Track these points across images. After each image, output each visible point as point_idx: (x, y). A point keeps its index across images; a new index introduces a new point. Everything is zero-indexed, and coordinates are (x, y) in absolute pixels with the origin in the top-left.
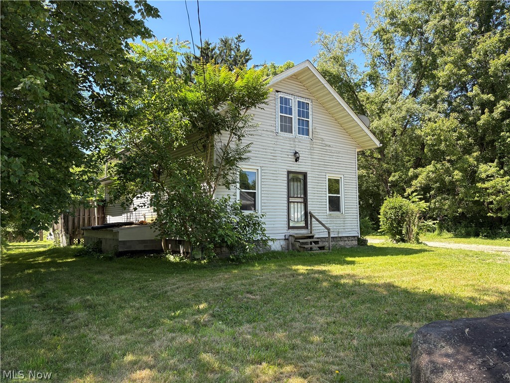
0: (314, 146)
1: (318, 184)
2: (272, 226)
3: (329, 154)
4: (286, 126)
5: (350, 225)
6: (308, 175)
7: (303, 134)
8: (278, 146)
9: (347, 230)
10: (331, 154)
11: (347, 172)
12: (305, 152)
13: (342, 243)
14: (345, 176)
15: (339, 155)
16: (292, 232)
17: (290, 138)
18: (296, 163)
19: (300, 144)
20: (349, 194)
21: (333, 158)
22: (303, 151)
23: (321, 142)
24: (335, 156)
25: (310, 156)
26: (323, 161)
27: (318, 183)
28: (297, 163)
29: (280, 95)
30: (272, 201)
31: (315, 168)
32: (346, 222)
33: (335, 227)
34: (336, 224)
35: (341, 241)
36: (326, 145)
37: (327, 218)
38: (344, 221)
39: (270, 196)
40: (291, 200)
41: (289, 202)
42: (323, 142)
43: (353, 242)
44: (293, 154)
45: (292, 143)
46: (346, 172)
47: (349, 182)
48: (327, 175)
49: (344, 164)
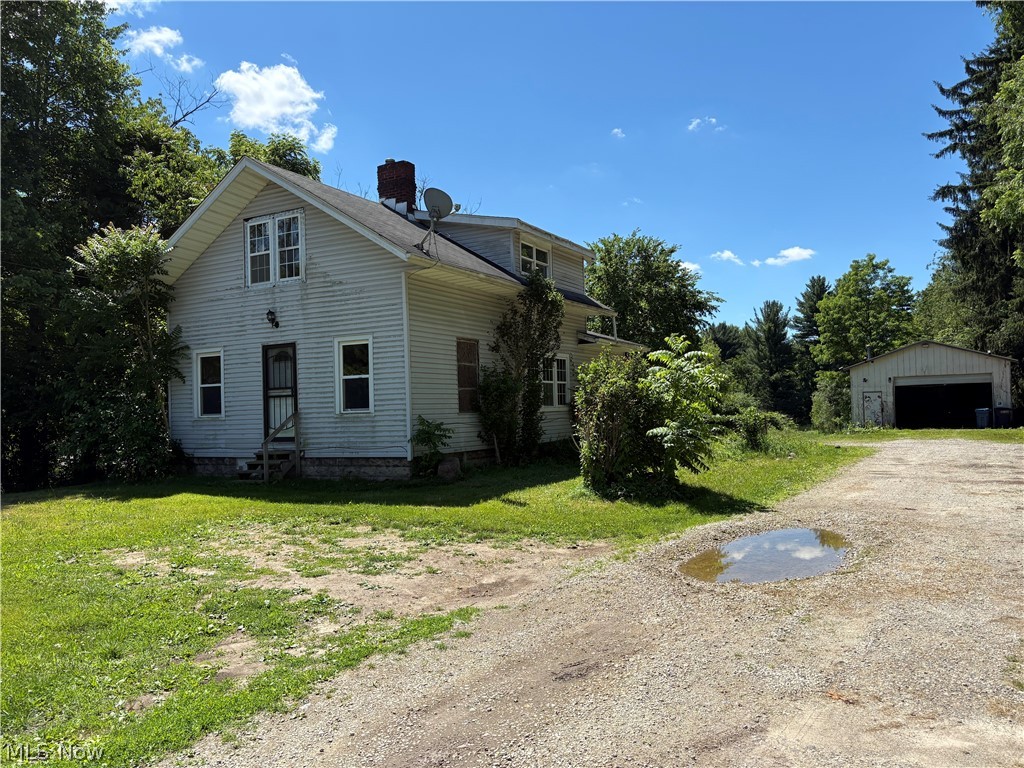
0: (308, 292)
1: (316, 361)
2: (241, 437)
3: (339, 298)
4: (260, 272)
5: (388, 434)
6: (298, 347)
7: (291, 275)
8: (247, 309)
9: (379, 445)
10: (343, 298)
11: (381, 327)
12: (292, 306)
13: (370, 471)
14: (375, 335)
15: (362, 295)
16: (272, 447)
17: (265, 290)
18: (276, 330)
19: (282, 295)
20: (386, 371)
21: (347, 304)
22: (287, 307)
23: (322, 280)
24: (353, 299)
25: (301, 312)
26: (327, 314)
27: (318, 358)
28: (279, 329)
29: (249, 224)
30: (240, 398)
31: (310, 331)
32: (377, 429)
33: (352, 439)
34: (356, 432)
35: (371, 466)
36: (334, 283)
37: (336, 423)
38: (374, 427)
39: (236, 390)
40: (272, 393)
41: (267, 399)
42: (327, 279)
43: (397, 469)
45: (269, 296)
46: (378, 327)
47: (385, 347)
48: (336, 341)
49: (372, 312)
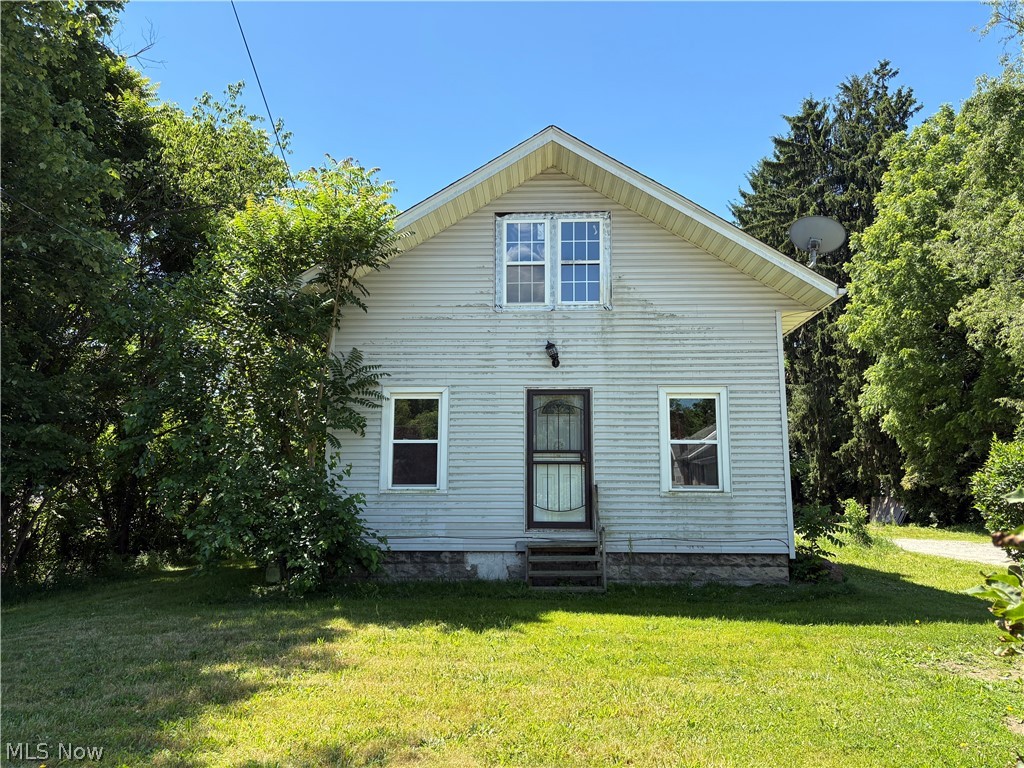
0: (615, 323)
1: (628, 416)
2: (479, 519)
3: (669, 335)
4: (525, 287)
5: (755, 521)
6: (594, 396)
7: (581, 297)
8: (499, 336)
9: (738, 536)
10: (675, 335)
11: (743, 378)
12: (586, 340)
13: (723, 573)
14: (732, 388)
15: (707, 335)
16: (539, 537)
17: (534, 314)
18: (554, 369)
19: (567, 323)
20: (752, 436)
21: (684, 345)
22: (577, 340)
23: (639, 309)
24: (694, 339)
25: (602, 349)
26: (650, 356)
27: (630, 413)
28: (559, 369)
29: (506, 221)
30: (478, 463)
31: (616, 375)
32: (735, 514)
33: (691, 528)
34: (697, 518)
35: (723, 565)
36: (661, 316)
37: (663, 504)
38: (730, 511)
39: (473, 449)
40: (537, 457)
41: (531, 465)
42: (649, 309)
43: (767, 569)
44: (543, 349)
45: (541, 323)
46: (736, 378)
47: (749, 406)
48: (663, 392)
49: (727, 358)
